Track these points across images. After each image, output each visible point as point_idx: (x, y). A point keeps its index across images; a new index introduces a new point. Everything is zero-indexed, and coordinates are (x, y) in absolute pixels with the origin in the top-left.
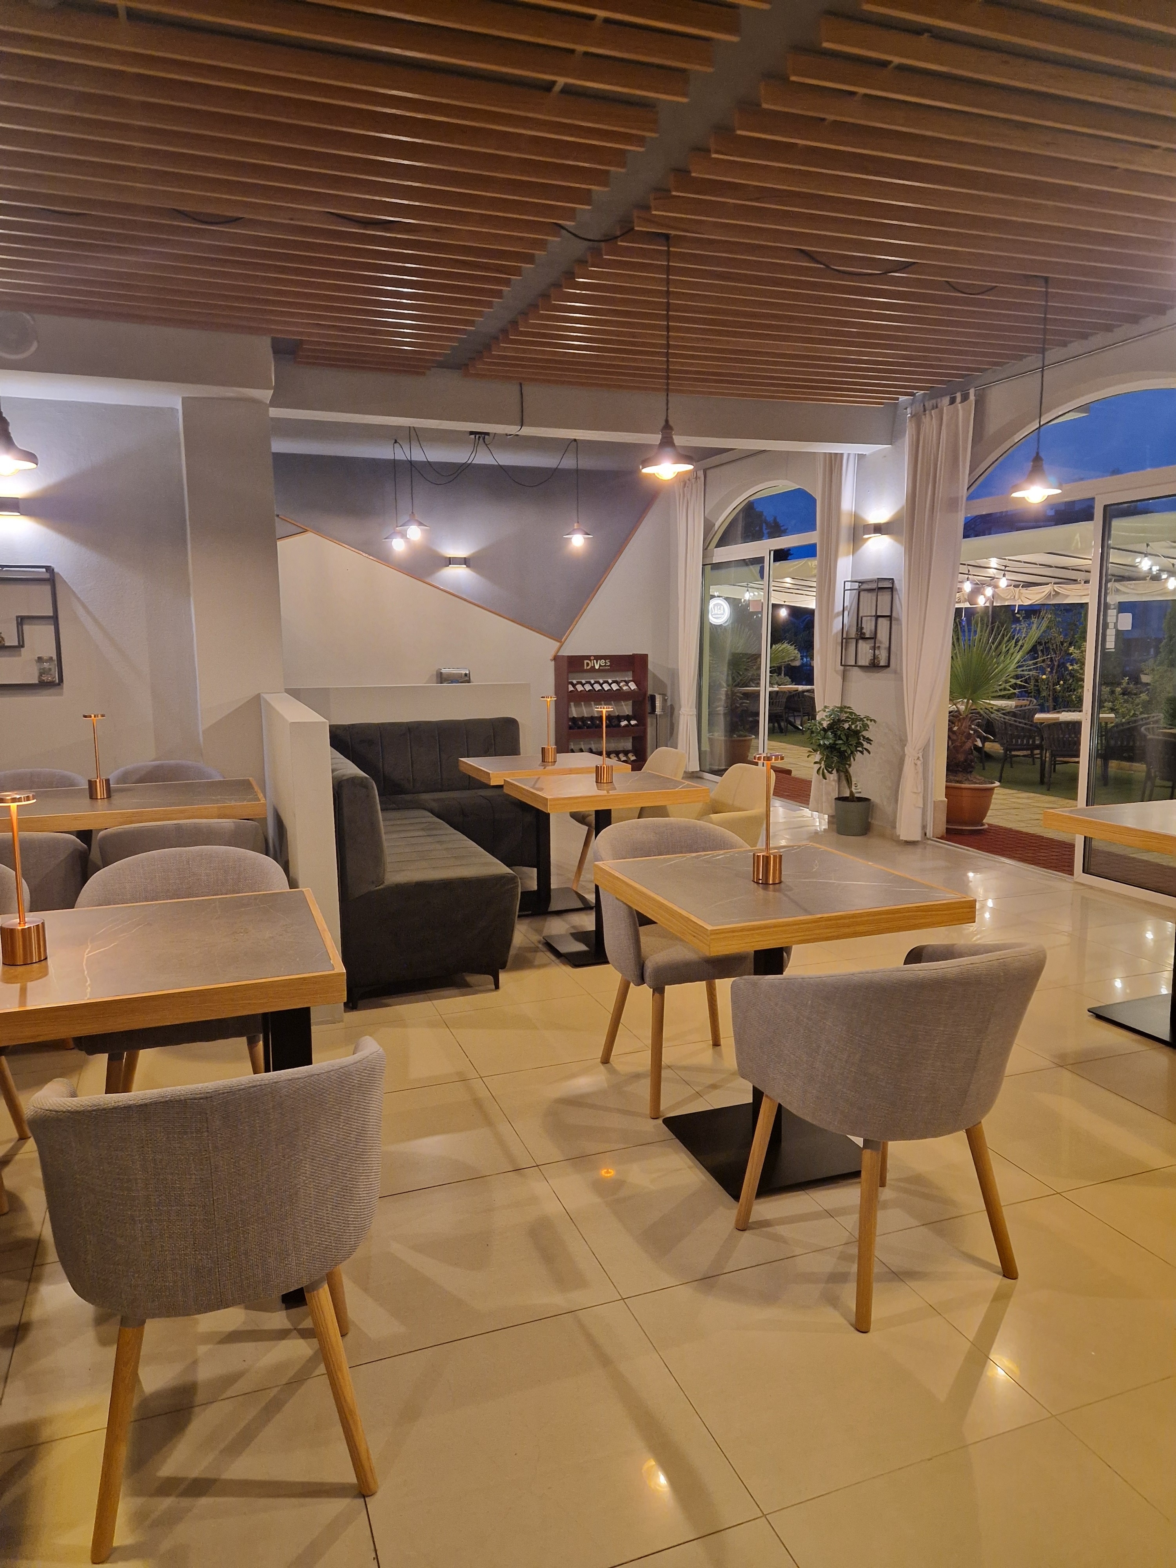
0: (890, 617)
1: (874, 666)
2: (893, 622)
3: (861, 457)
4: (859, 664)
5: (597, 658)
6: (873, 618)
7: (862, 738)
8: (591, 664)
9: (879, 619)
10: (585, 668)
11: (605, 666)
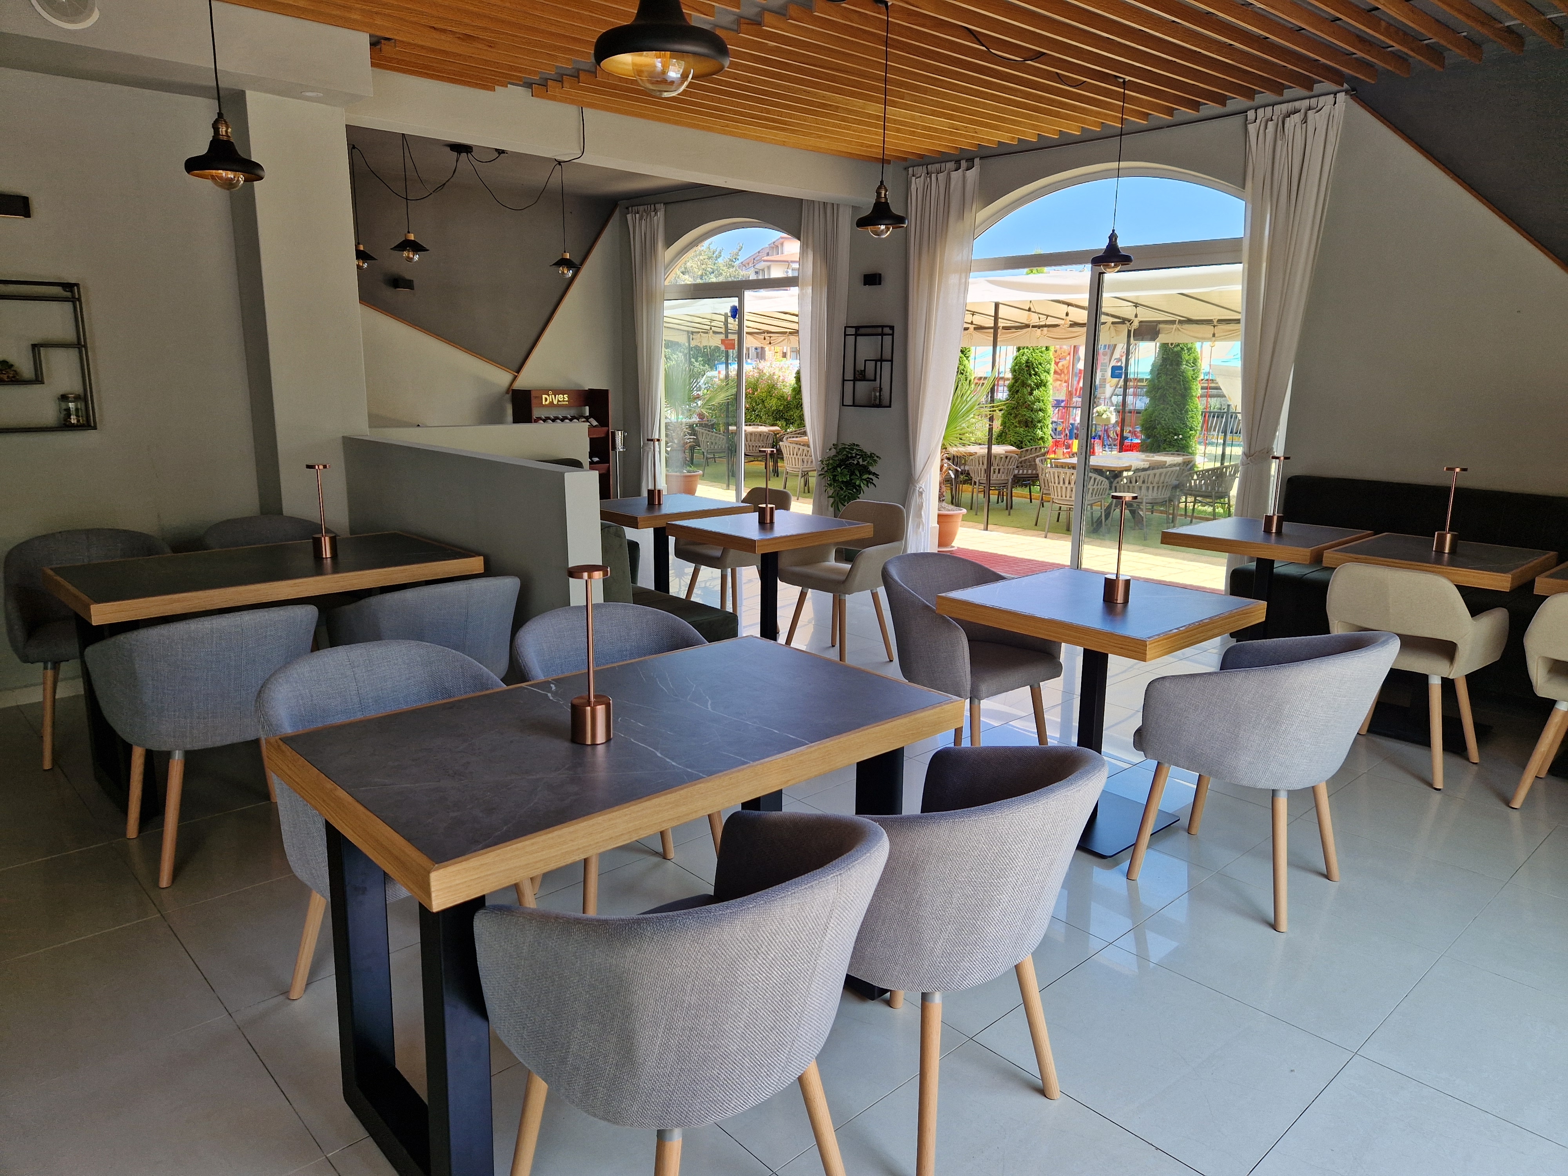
0: (891, 360)
1: (875, 406)
2: (894, 365)
4: (858, 404)
5: (556, 392)
6: (874, 362)
7: (870, 473)
8: (549, 399)
9: (879, 363)
10: (544, 403)
11: (564, 401)
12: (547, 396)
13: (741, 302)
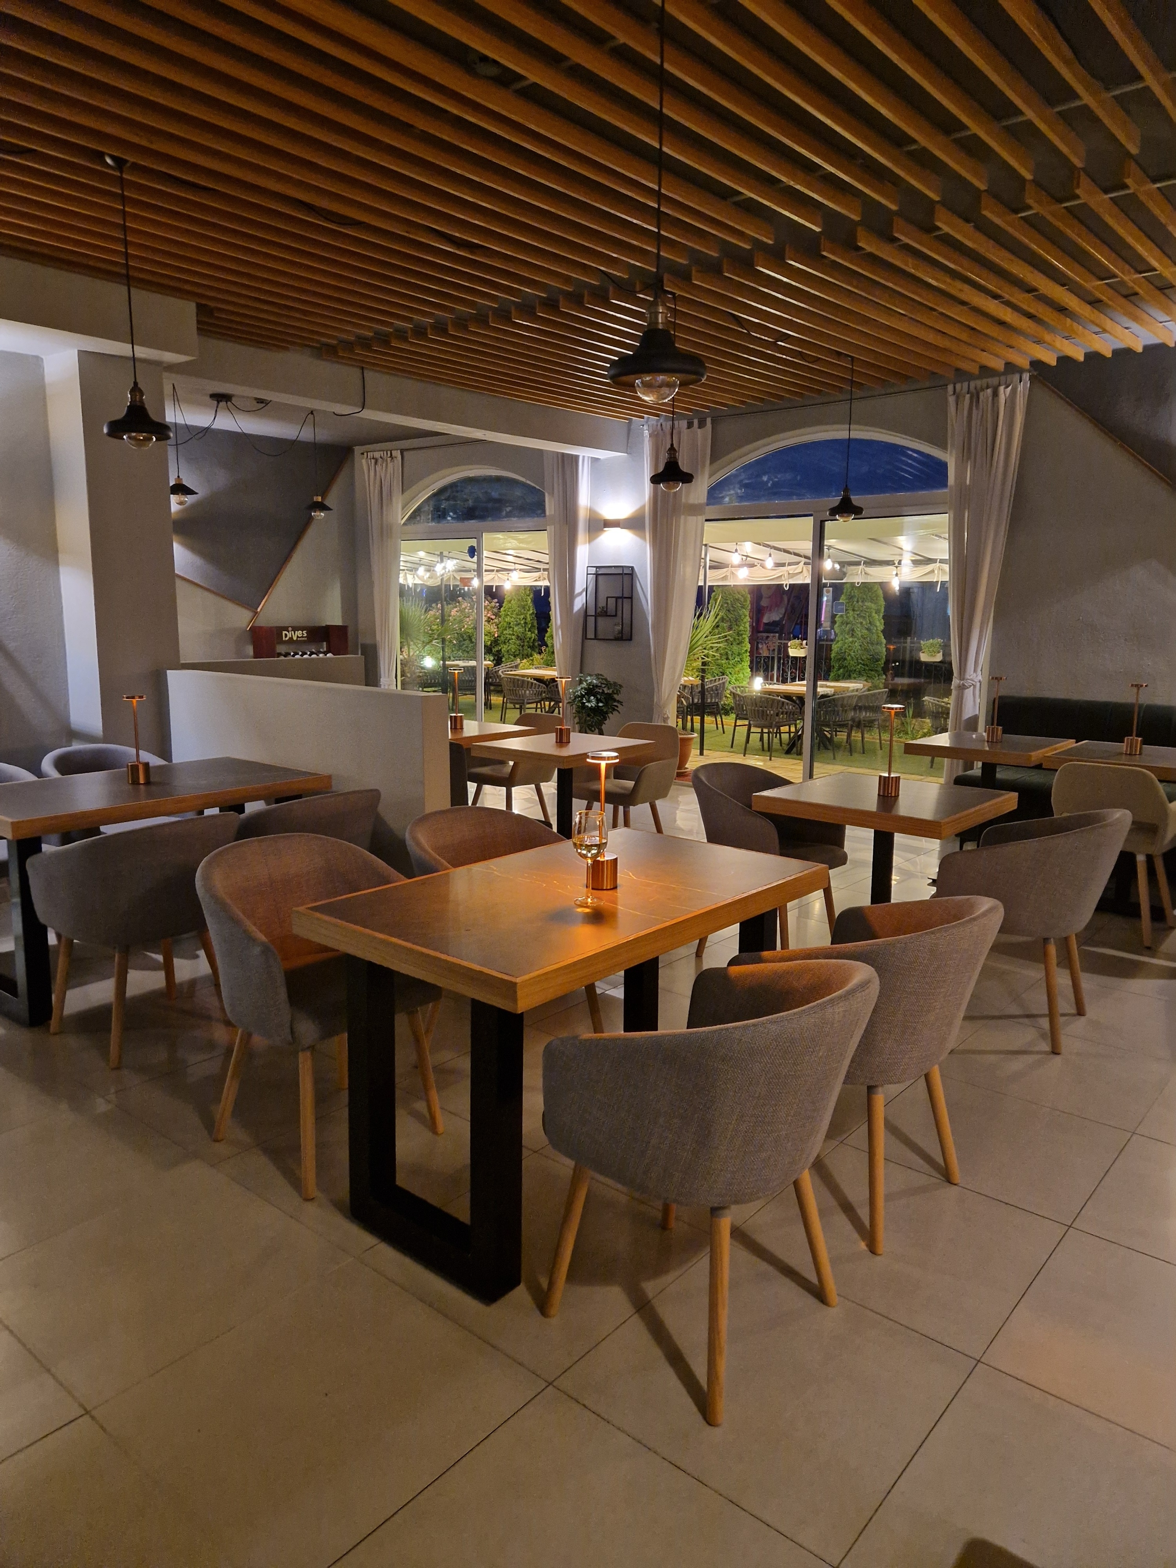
0: (630, 598)
1: (619, 638)
2: (634, 602)
3: (595, 460)
4: (599, 636)
5: (295, 629)
6: (614, 599)
7: (615, 700)
8: (289, 635)
9: (620, 601)
10: (284, 639)
11: (302, 637)
12: (287, 633)
13: (479, 543)
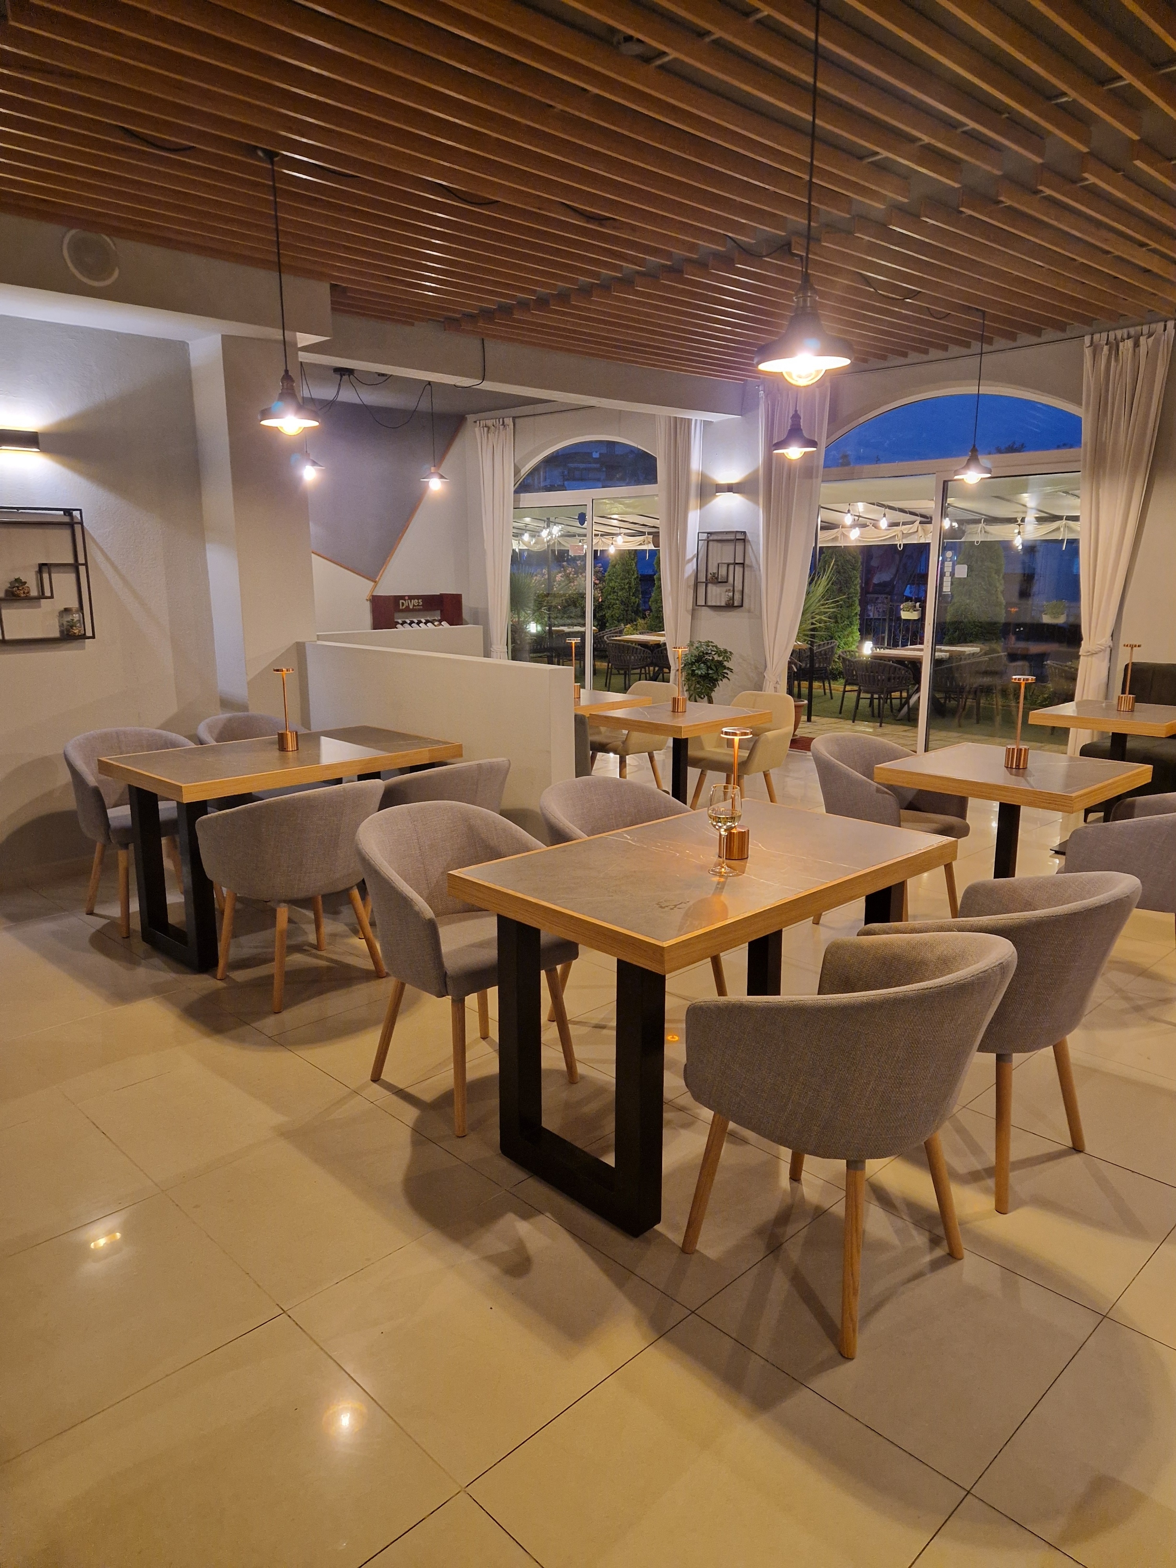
0: (743, 564)
1: (730, 606)
2: (746, 569)
3: (707, 424)
4: (709, 604)
5: (411, 598)
6: (726, 566)
8: (406, 604)
10: (401, 608)
11: (418, 605)
12: (404, 602)
